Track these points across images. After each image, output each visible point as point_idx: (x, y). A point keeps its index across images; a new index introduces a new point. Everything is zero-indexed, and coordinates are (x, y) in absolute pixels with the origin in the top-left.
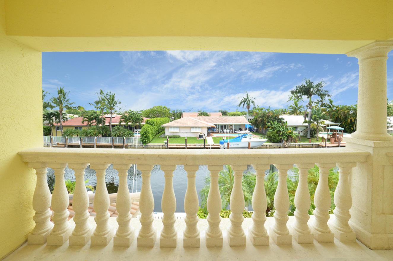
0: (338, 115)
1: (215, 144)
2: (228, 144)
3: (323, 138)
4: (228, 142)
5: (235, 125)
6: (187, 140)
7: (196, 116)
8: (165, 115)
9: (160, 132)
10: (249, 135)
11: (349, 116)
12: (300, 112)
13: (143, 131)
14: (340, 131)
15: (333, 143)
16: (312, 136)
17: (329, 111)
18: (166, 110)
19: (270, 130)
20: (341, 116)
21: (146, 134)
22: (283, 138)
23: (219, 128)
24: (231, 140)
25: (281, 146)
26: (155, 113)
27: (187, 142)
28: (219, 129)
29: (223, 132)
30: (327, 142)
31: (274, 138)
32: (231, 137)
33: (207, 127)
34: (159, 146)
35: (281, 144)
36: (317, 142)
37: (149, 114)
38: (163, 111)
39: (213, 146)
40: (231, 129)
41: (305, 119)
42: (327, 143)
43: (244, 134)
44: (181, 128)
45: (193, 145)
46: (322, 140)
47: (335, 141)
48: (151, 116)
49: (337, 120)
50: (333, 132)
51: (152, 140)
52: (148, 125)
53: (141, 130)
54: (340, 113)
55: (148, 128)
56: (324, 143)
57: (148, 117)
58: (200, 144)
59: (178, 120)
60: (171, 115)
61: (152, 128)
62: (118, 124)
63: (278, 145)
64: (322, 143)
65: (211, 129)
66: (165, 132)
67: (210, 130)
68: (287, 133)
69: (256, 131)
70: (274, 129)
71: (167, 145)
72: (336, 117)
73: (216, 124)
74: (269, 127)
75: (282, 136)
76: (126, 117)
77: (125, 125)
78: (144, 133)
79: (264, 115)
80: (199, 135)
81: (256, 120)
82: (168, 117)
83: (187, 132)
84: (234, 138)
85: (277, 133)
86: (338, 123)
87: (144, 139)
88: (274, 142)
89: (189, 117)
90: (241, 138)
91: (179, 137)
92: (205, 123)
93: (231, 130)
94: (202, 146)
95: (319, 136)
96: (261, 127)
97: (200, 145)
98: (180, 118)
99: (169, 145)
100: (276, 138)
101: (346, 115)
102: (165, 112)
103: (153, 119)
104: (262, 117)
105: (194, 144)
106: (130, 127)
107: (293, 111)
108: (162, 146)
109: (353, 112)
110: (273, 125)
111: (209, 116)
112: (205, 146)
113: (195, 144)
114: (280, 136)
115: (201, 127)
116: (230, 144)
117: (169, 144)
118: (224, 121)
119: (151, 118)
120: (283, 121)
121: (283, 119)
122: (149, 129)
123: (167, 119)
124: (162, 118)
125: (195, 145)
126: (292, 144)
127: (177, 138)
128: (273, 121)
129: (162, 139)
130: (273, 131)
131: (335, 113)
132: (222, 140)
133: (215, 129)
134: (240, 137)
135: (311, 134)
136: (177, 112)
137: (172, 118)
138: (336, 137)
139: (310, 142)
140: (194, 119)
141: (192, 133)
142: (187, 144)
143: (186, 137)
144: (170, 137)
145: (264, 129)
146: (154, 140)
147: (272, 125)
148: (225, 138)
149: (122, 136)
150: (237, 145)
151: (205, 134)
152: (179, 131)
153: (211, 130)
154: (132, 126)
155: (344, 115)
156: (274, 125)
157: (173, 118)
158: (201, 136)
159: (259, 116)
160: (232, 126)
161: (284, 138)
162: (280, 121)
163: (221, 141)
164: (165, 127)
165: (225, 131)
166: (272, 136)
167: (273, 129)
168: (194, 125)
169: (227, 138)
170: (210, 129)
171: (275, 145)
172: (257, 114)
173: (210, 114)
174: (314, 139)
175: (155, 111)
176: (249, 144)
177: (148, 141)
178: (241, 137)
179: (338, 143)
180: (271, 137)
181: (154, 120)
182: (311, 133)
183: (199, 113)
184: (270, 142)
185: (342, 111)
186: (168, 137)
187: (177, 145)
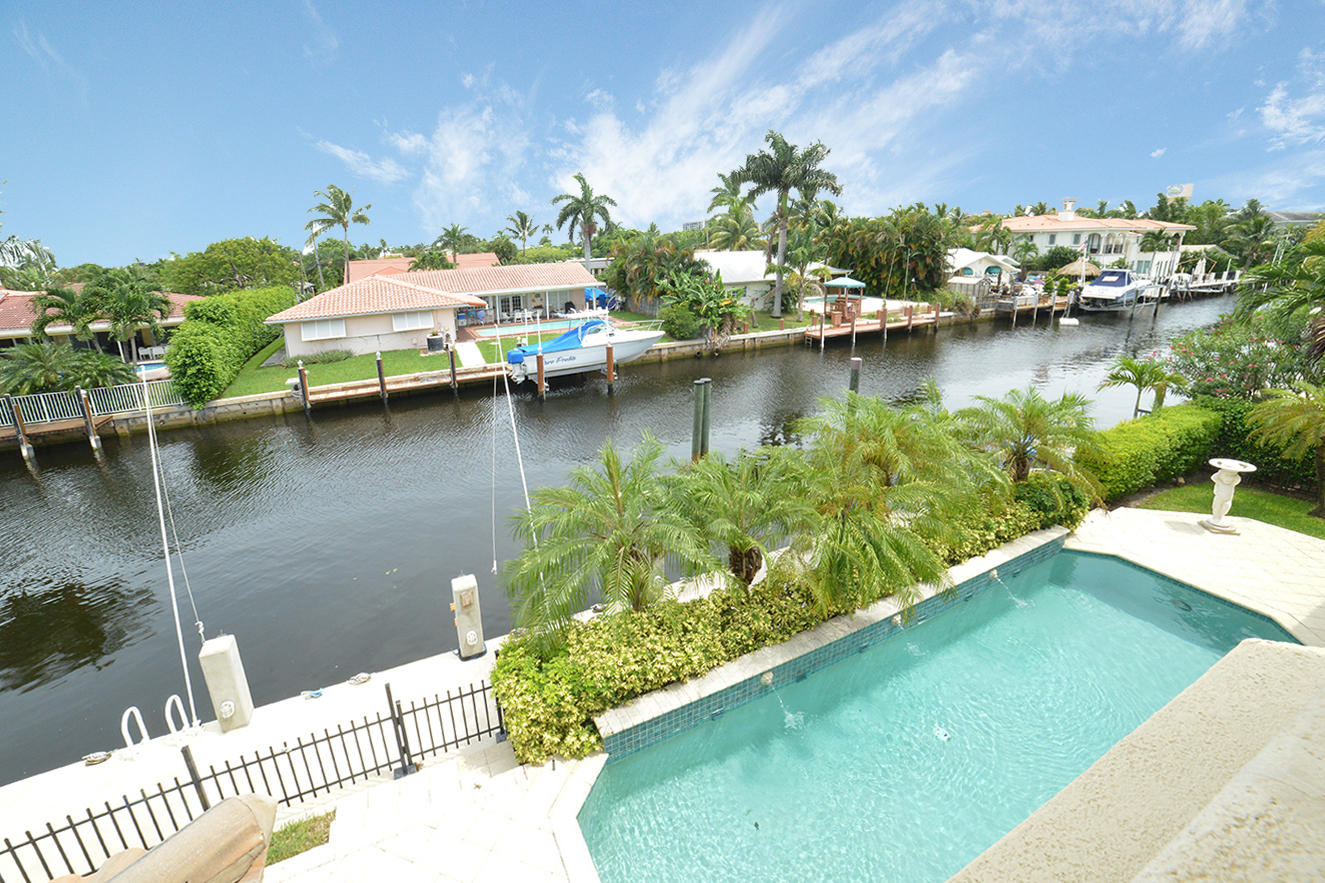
0: (848, 246)
1: (489, 366)
2: (539, 359)
3: (812, 312)
4: (540, 354)
5: (553, 293)
6: (384, 364)
7: (403, 271)
8: (273, 276)
9: (263, 347)
10: (606, 321)
11: (875, 249)
12: (749, 239)
13: (182, 352)
14: (855, 291)
15: (838, 326)
16: (786, 310)
17: (825, 235)
18: (276, 255)
19: (668, 301)
20: (855, 250)
21: (196, 363)
22: (709, 324)
23: (494, 308)
24: (546, 345)
25: (704, 346)
26: (222, 271)
27: (385, 370)
28: (495, 312)
29: (512, 320)
30: (826, 323)
31: (681, 325)
32: (546, 336)
33: (455, 309)
34: (268, 403)
35: (703, 341)
36: (799, 326)
37: (193, 280)
38: (261, 261)
39: (483, 371)
40: (540, 307)
41: (769, 261)
42: (825, 326)
43: (588, 320)
44: (349, 322)
45: (411, 380)
46: (811, 320)
47: (844, 320)
48: (209, 287)
49: (843, 261)
50: (837, 296)
51: (230, 384)
52: (203, 326)
53: (167, 348)
54: (852, 241)
55: (201, 338)
56: (818, 327)
57: (192, 289)
58: (435, 373)
59: (333, 291)
60: (298, 273)
61: (219, 335)
62: (27, 332)
63: (694, 345)
64: (813, 328)
65: (467, 312)
66: (284, 345)
67: (462, 317)
68: (719, 307)
69: (621, 309)
70: (680, 296)
71: (304, 392)
72: (840, 251)
73: (483, 293)
74: (663, 293)
75: (706, 316)
76: (69, 297)
77: (73, 337)
78: (188, 361)
79: (647, 252)
80: (428, 340)
81: (622, 273)
82: (286, 282)
83: (378, 336)
84: (558, 337)
85: (691, 309)
86: (846, 269)
87: (190, 386)
88: (682, 338)
89: (377, 276)
90: (582, 336)
91: (349, 355)
92: (447, 294)
93: (539, 312)
94: (443, 376)
95: (804, 309)
96: (638, 292)
97: (434, 377)
98: (341, 282)
99: (312, 393)
100: (687, 325)
101: (866, 246)
102: (270, 263)
103: (216, 299)
104: (639, 259)
105: (412, 376)
106: (107, 343)
107: (728, 239)
108: (282, 399)
109: (882, 238)
110: (677, 285)
111: (452, 268)
112: (454, 378)
113: (417, 374)
114: (700, 316)
115: (432, 310)
116: (546, 358)
117: (310, 389)
118: (514, 283)
119: (208, 292)
120: (706, 269)
121: (707, 264)
122: (207, 344)
123: (284, 290)
124: (261, 292)
125: (416, 379)
126: (733, 337)
127: (339, 360)
128: (677, 272)
129: (274, 373)
130: (679, 303)
131: (839, 242)
132: (516, 349)
133: (482, 313)
134: (576, 330)
135: (783, 304)
136: (322, 261)
137: (305, 287)
138: (845, 308)
139: (782, 329)
140: (398, 282)
141: (399, 336)
142: (386, 379)
143: (378, 354)
144: (310, 362)
145: (650, 298)
146: (240, 383)
147: (673, 283)
148: (525, 341)
149: (68, 386)
150: (570, 359)
151: (448, 336)
152: (344, 335)
153: (468, 317)
154: (115, 336)
155: (862, 246)
156: (680, 285)
157: (307, 285)
158: (433, 344)
159: (631, 257)
160: (542, 297)
161: (713, 321)
162: (697, 269)
163: (513, 354)
164: (282, 325)
165: (518, 315)
166: (677, 318)
167: (678, 296)
168: (405, 306)
169: (533, 339)
170: (462, 313)
171: (685, 346)
172: (622, 250)
173: (455, 260)
174: (789, 318)
175: (226, 262)
176: (609, 350)
177: (214, 391)
178: (580, 330)
179: (850, 324)
180: (673, 323)
181: (228, 299)
182: (782, 302)
183: (413, 259)
184: (671, 338)
185: (858, 234)
186: (300, 362)
187: (344, 389)
